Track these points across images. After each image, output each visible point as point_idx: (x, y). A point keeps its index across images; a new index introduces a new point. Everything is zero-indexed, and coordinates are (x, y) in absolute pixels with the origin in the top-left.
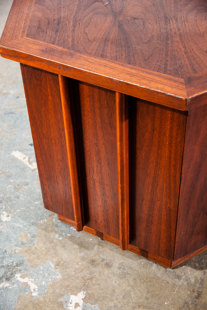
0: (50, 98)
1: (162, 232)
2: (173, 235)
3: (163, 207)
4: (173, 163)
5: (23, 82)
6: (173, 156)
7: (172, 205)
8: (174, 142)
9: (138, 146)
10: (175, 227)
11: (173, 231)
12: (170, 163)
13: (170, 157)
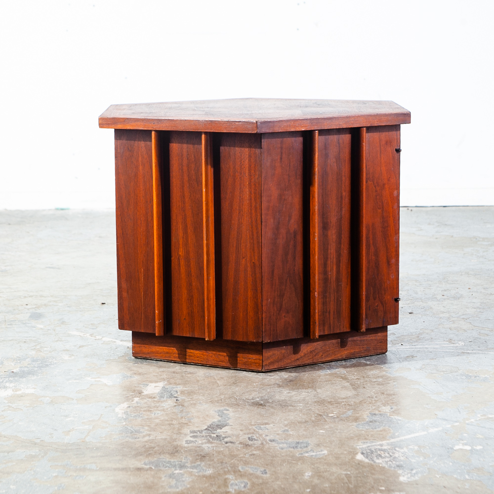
0: (141, 168)
1: (249, 303)
2: (259, 301)
3: (249, 265)
4: (254, 204)
5: (115, 158)
6: (253, 196)
7: (256, 257)
8: (253, 180)
9: (222, 196)
10: (261, 289)
11: (259, 295)
12: (251, 206)
13: (251, 199)
